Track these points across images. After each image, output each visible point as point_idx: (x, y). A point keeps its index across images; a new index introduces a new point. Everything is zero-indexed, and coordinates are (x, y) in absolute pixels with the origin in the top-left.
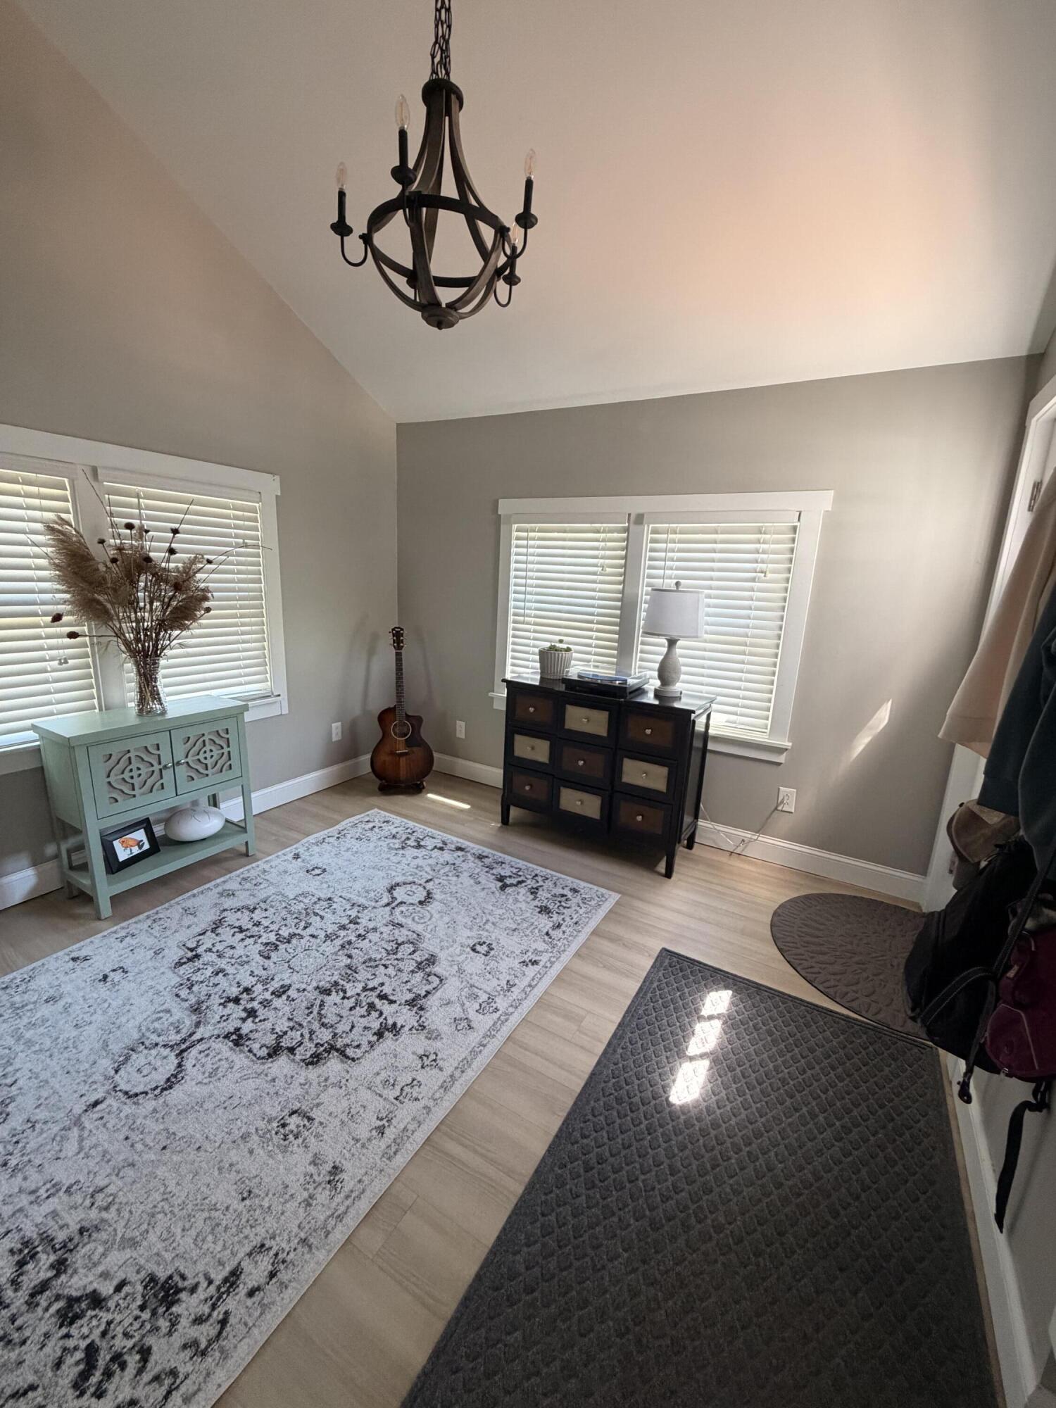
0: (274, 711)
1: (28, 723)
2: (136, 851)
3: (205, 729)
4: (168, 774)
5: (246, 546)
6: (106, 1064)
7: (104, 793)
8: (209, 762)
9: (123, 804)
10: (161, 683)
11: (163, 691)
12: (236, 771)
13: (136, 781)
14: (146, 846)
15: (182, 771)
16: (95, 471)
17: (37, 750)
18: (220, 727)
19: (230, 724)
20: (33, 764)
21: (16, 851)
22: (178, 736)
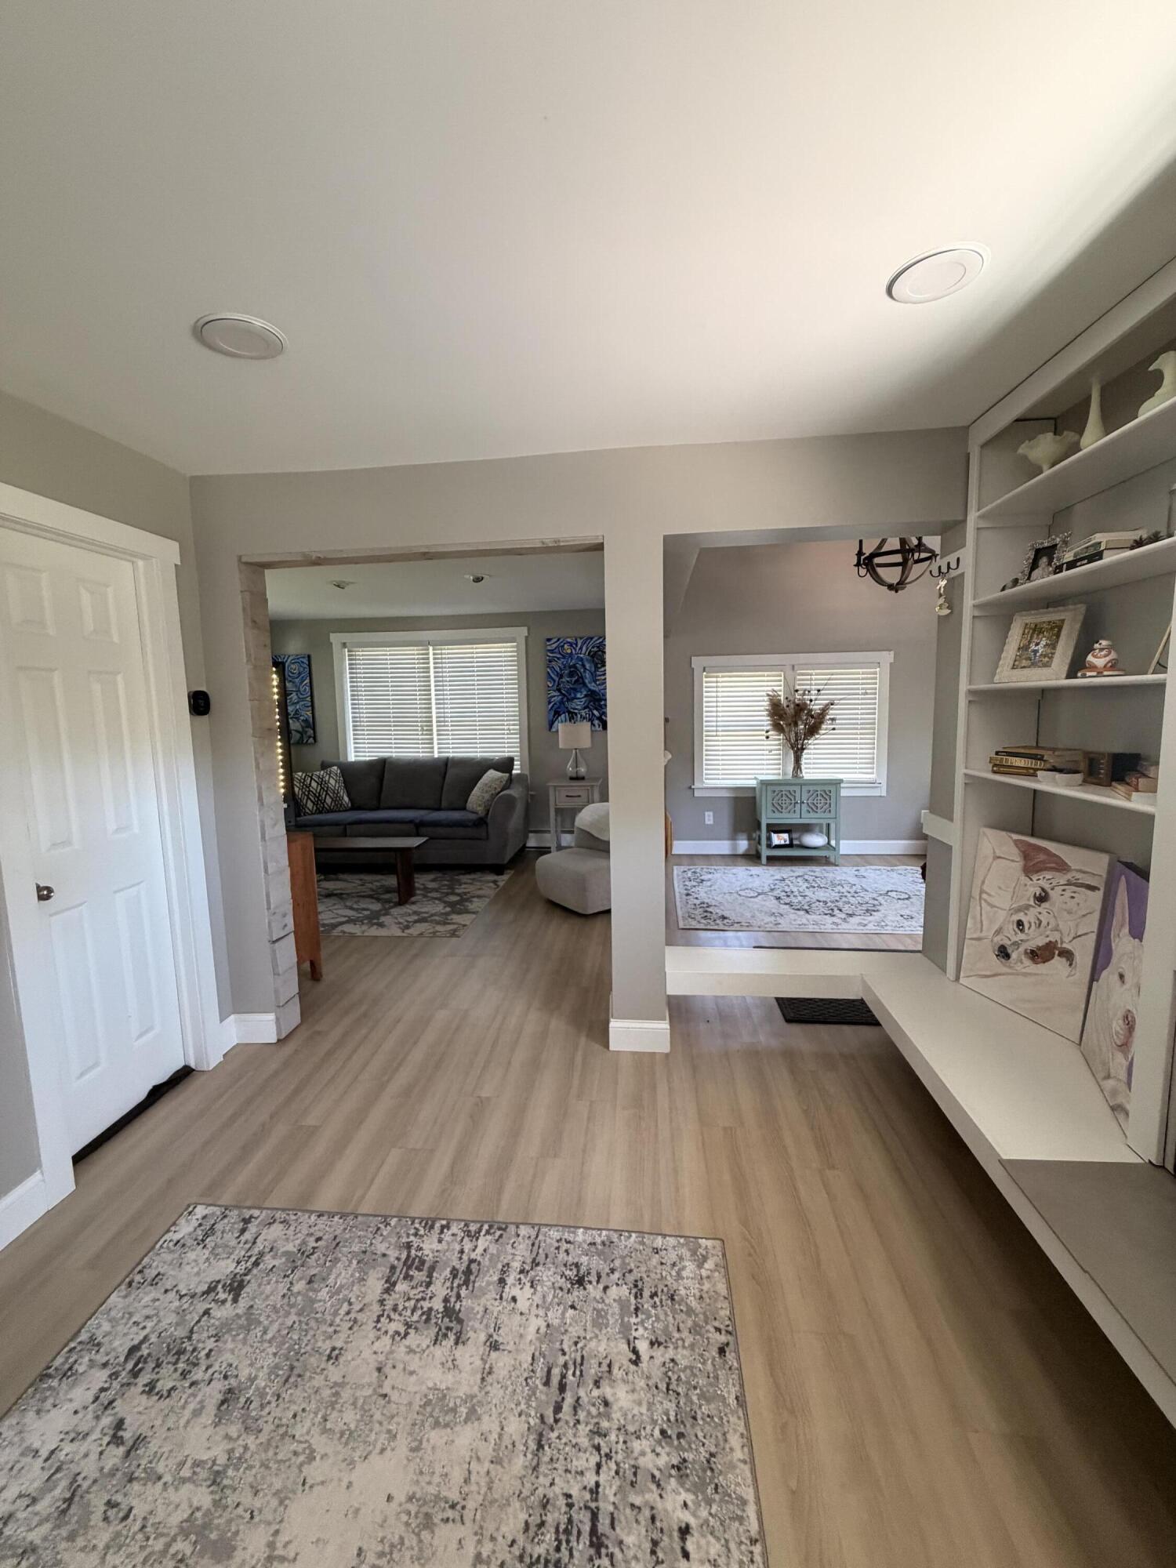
0: (876, 793)
1: (753, 777)
2: (782, 842)
3: (819, 788)
4: (798, 806)
5: (866, 694)
6: (738, 889)
7: (770, 808)
8: (819, 805)
9: (777, 815)
10: (803, 761)
11: (803, 767)
12: (832, 815)
13: (784, 806)
14: (788, 842)
15: (805, 808)
16: (793, 666)
17: (754, 788)
18: (827, 788)
19: (833, 789)
20: (751, 795)
21: (743, 832)
22: (805, 789)
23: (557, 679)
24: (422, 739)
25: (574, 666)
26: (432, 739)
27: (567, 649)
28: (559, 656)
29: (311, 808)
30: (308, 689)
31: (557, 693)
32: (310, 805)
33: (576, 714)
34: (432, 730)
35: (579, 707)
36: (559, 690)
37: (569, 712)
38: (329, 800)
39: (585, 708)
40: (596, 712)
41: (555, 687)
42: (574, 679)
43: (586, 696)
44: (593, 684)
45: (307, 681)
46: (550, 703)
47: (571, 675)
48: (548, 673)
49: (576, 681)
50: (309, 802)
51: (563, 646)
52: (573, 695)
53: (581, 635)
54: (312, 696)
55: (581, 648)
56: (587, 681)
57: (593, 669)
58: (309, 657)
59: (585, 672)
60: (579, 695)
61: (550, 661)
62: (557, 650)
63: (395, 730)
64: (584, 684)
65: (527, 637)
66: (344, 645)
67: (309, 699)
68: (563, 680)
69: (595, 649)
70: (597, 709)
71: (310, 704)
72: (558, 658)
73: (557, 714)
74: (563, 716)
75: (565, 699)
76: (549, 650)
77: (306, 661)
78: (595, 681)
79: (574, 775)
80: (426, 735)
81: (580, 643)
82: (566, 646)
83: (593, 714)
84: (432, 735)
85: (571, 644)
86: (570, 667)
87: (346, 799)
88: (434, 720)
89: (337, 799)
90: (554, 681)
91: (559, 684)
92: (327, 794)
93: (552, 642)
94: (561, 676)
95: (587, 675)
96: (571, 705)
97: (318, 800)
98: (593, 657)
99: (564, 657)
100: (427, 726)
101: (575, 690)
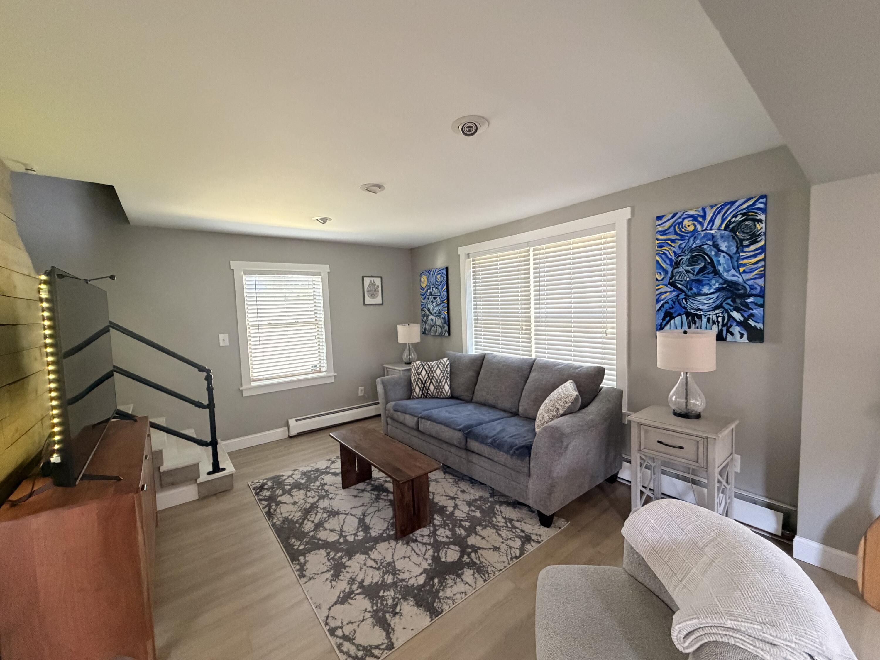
23: (670, 269)
24: (522, 338)
25: (700, 248)
26: (530, 339)
27: (689, 225)
28: (674, 237)
29: (418, 392)
30: (445, 293)
31: (670, 289)
32: (417, 390)
33: (700, 317)
34: (530, 330)
35: (705, 307)
36: (672, 284)
37: (688, 314)
38: (432, 388)
39: (716, 308)
40: (736, 315)
41: (666, 281)
42: (697, 268)
43: (718, 290)
44: (733, 272)
45: (445, 287)
46: (658, 301)
47: (693, 261)
48: (658, 262)
49: (701, 270)
50: (417, 387)
51: (682, 223)
52: (695, 290)
53: (713, 201)
54: (448, 299)
55: (712, 221)
56: (721, 269)
57: (734, 249)
58: (447, 268)
59: (717, 255)
60: (705, 290)
61: (660, 247)
62: (671, 230)
63: (502, 328)
64: (716, 273)
65: (629, 221)
66: (468, 256)
67: (446, 301)
68: (681, 269)
69: (739, 218)
70: (738, 310)
71: (446, 305)
72: (673, 241)
73: (669, 316)
74: (678, 319)
75: (682, 296)
76: (659, 232)
77: (444, 271)
78: (737, 268)
79: (682, 409)
80: (526, 334)
81: (709, 215)
82: (686, 222)
83: (730, 317)
84: (530, 334)
85: (694, 218)
86: (692, 251)
87: (447, 388)
88: (533, 320)
89: (439, 387)
90: (666, 272)
91: (673, 276)
92: (431, 382)
93: (664, 220)
94: (677, 265)
95: (723, 259)
96: (692, 305)
97: (424, 388)
98: (733, 231)
99: (682, 238)
100: (526, 326)
101: (699, 282)
